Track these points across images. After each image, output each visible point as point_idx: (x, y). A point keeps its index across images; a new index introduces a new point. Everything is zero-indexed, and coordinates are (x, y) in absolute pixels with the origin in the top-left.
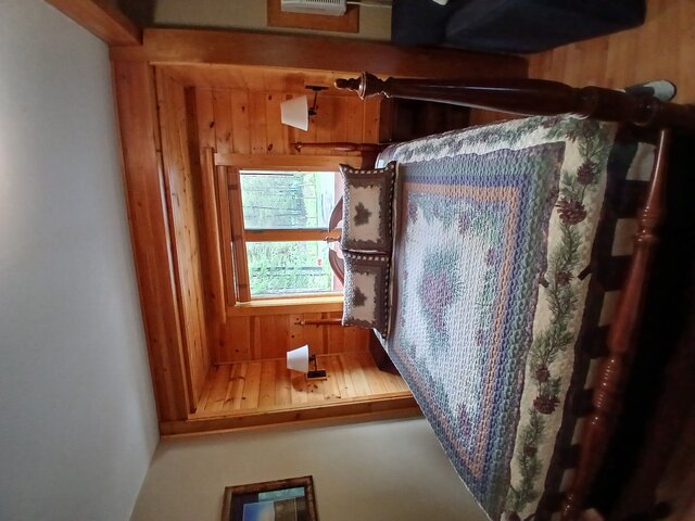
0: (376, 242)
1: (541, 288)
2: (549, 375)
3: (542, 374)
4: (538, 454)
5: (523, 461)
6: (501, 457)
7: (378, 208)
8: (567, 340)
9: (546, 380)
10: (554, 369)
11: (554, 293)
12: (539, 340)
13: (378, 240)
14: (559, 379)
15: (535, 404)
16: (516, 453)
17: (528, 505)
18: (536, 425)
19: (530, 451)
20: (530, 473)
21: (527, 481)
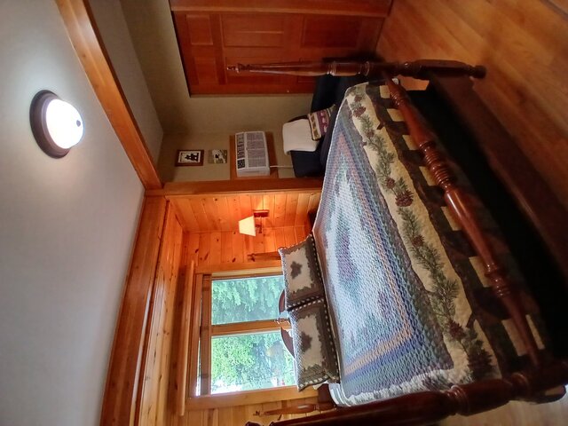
0: (310, 287)
1: (365, 147)
2: (394, 181)
3: (390, 183)
4: (425, 241)
5: (419, 255)
6: (406, 274)
7: (307, 261)
8: (391, 157)
9: (394, 185)
10: (394, 176)
11: (371, 143)
12: (378, 170)
13: (312, 285)
14: (401, 179)
15: (398, 204)
16: (410, 254)
17: (455, 301)
18: (408, 217)
19: (418, 241)
20: (431, 263)
21: (435, 273)
